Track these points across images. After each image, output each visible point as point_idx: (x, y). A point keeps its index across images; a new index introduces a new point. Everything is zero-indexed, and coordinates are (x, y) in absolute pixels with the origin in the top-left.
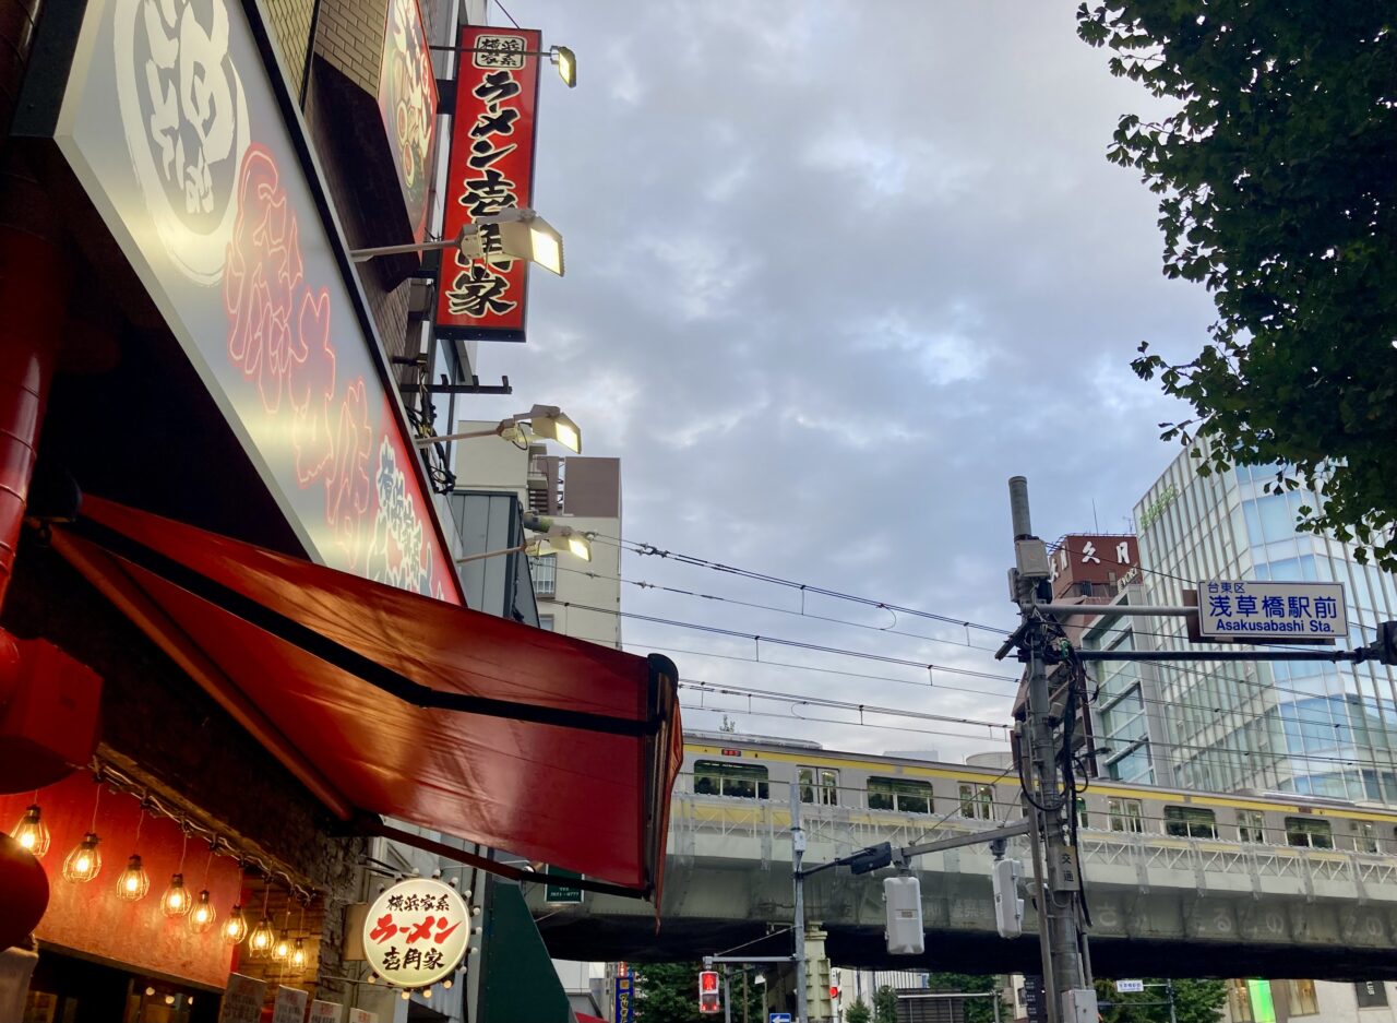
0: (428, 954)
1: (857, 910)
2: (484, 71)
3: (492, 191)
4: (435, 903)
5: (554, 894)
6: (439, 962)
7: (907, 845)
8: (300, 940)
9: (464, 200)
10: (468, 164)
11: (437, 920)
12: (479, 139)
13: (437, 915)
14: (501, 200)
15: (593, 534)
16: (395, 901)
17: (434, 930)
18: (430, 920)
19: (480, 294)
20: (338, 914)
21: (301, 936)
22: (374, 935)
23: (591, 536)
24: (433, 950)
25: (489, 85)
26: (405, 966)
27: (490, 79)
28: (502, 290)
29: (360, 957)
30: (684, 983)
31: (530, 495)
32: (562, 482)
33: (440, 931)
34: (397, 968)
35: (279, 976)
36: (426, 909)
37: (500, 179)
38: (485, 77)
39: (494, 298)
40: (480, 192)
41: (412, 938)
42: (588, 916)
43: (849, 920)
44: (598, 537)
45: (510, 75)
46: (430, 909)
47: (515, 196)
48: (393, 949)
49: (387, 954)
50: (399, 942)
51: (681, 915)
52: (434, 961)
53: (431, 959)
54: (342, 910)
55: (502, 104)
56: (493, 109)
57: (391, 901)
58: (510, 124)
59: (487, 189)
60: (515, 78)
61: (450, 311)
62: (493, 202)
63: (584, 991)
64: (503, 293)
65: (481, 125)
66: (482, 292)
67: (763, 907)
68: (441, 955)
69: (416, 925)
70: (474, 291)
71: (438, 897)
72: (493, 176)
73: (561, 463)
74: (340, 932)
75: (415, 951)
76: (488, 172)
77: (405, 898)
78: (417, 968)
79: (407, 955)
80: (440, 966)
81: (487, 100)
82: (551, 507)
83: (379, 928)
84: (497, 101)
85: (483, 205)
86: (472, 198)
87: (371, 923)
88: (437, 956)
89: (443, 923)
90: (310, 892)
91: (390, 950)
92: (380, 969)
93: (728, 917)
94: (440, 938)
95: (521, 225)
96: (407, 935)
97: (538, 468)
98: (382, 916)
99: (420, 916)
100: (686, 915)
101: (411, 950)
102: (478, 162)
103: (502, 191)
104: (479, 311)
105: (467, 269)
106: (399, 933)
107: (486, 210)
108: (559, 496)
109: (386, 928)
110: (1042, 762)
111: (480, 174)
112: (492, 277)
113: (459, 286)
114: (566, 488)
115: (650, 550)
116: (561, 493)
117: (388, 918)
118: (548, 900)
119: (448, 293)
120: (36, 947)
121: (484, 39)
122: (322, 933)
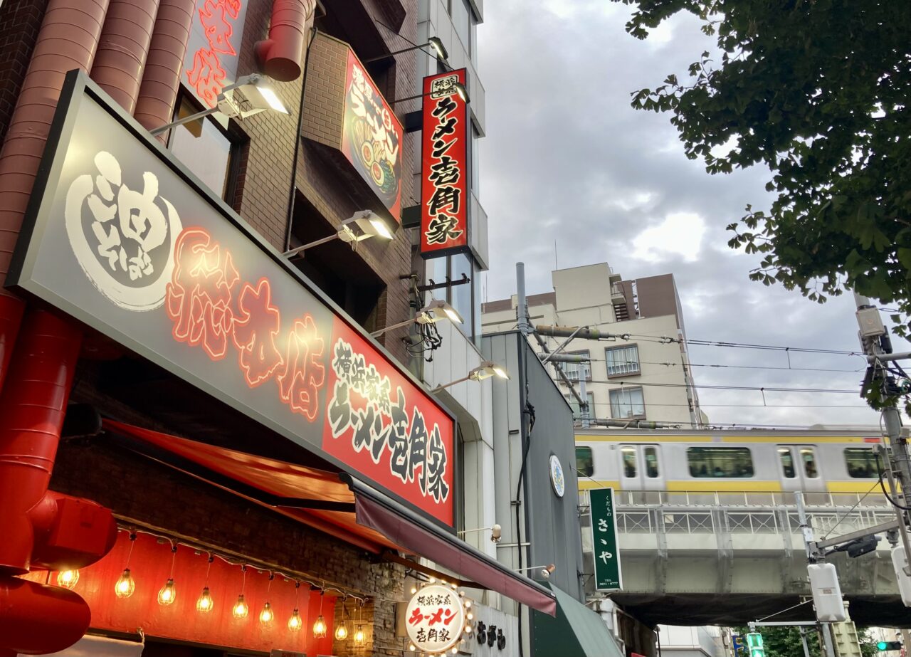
0: (441, 632)
1: (872, 583)
2: (436, 101)
3: (446, 169)
4: (443, 600)
5: (602, 584)
6: (447, 637)
7: (820, 541)
8: (360, 626)
9: (431, 178)
10: (432, 156)
11: (444, 610)
12: (437, 140)
13: (445, 607)
14: (450, 173)
15: (627, 335)
16: (421, 600)
17: (443, 617)
18: (441, 611)
19: (443, 230)
20: (390, 609)
21: (361, 623)
22: (411, 621)
23: (626, 337)
24: (444, 629)
25: (440, 108)
26: (429, 640)
27: (440, 104)
28: (454, 225)
29: (405, 635)
30: (774, 640)
31: (615, 308)
32: (636, 296)
33: (447, 617)
34: (424, 641)
35: (352, 647)
36: (438, 604)
37: (450, 161)
38: (438, 103)
39: (450, 231)
40: (439, 171)
41: (432, 622)
42: (664, 595)
43: (866, 591)
44: (631, 337)
45: (451, 99)
46: (441, 604)
47: (458, 168)
48: (422, 629)
49: (419, 633)
50: (424, 624)
51: (732, 592)
52: (445, 637)
53: (443, 635)
54: (394, 606)
55: (448, 117)
56: (443, 121)
57: (419, 600)
58: (452, 127)
59: (443, 168)
60: (453, 100)
61: (428, 243)
62: (447, 175)
63: (695, 647)
64: (455, 227)
65: (437, 132)
66: (444, 228)
67: (794, 584)
68: (448, 632)
69: (433, 614)
70: (439, 229)
71: (445, 596)
72: (445, 160)
73: (633, 284)
74: (392, 619)
75: (434, 630)
76: (443, 158)
77: (426, 598)
78: (436, 641)
79: (430, 633)
80: (448, 639)
81: (439, 117)
82: (630, 314)
83: (413, 617)
84: (445, 116)
85: (441, 178)
86: (436, 175)
87: (409, 615)
88: (446, 633)
89: (448, 612)
90: (364, 598)
91: (420, 630)
92: (415, 641)
93: (768, 592)
94: (447, 622)
95: (364, 220)
96: (428, 620)
97: (618, 290)
98: (415, 609)
99: (434, 609)
100: (736, 592)
101: (431, 630)
102: (437, 154)
103: (451, 167)
104: (444, 240)
105: (435, 217)
106: (424, 619)
107: (443, 181)
108: (636, 306)
109: (417, 616)
110: (900, 473)
111: (439, 160)
112: (449, 218)
113: (432, 228)
114: (639, 300)
115: (669, 340)
116: (636, 303)
117: (418, 610)
118: (598, 588)
119: (426, 233)
120: (143, 640)
121: (435, 82)
122: (375, 621)
